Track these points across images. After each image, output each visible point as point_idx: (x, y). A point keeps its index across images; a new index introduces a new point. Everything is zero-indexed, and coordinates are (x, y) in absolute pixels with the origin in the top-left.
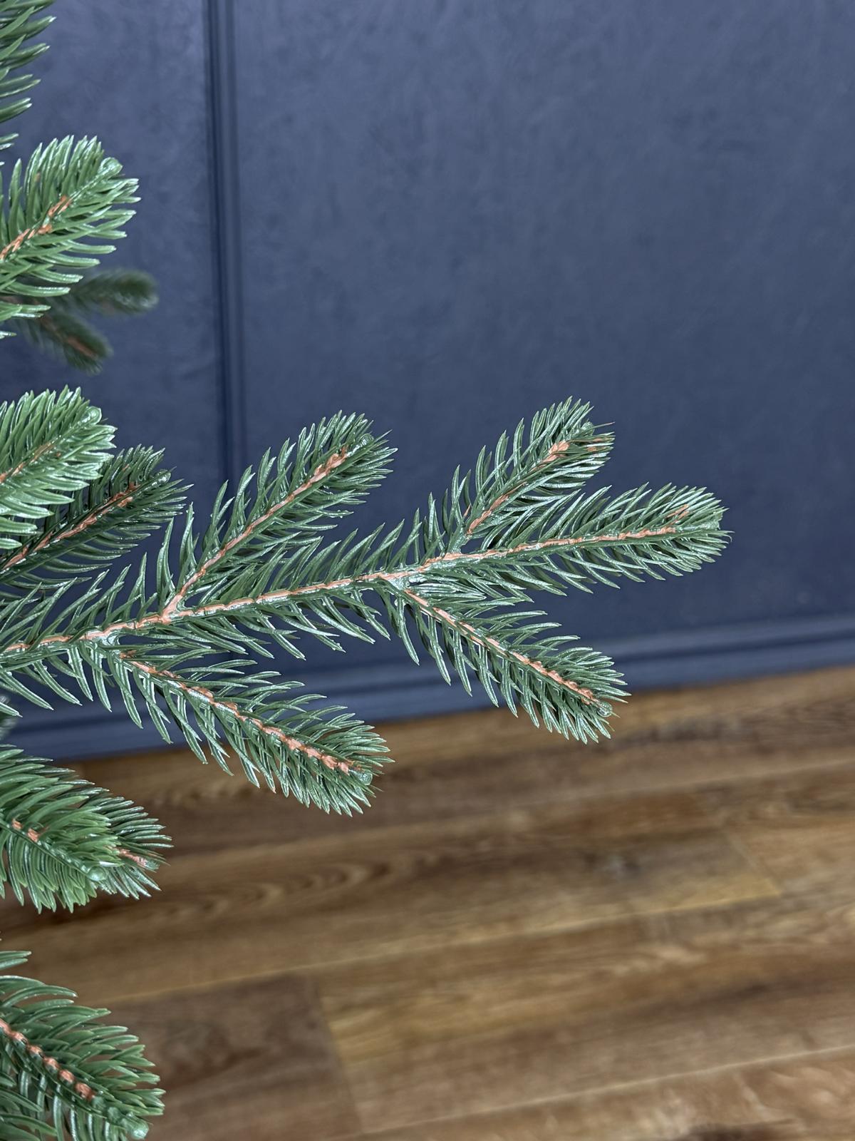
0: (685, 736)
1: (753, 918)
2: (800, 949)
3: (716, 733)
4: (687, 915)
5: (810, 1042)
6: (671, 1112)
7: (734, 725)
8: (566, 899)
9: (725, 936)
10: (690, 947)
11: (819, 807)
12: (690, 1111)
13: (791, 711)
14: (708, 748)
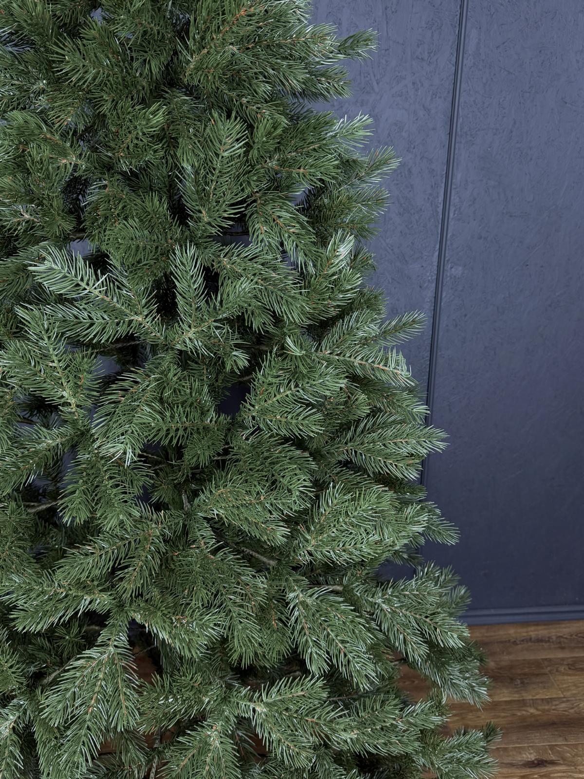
0: (539, 640)
1: (554, 703)
2: (567, 713)
3: (548, 640)
4: (536, 699)
5: (566, 740)
6: (530, 754)
7: (554, 638)
8: (505, 691)
9: (547, 707)
10: (538, 710)
11: (576, 669)
12: (535, 754)
13: (571, 635)
14: (546, 645)
